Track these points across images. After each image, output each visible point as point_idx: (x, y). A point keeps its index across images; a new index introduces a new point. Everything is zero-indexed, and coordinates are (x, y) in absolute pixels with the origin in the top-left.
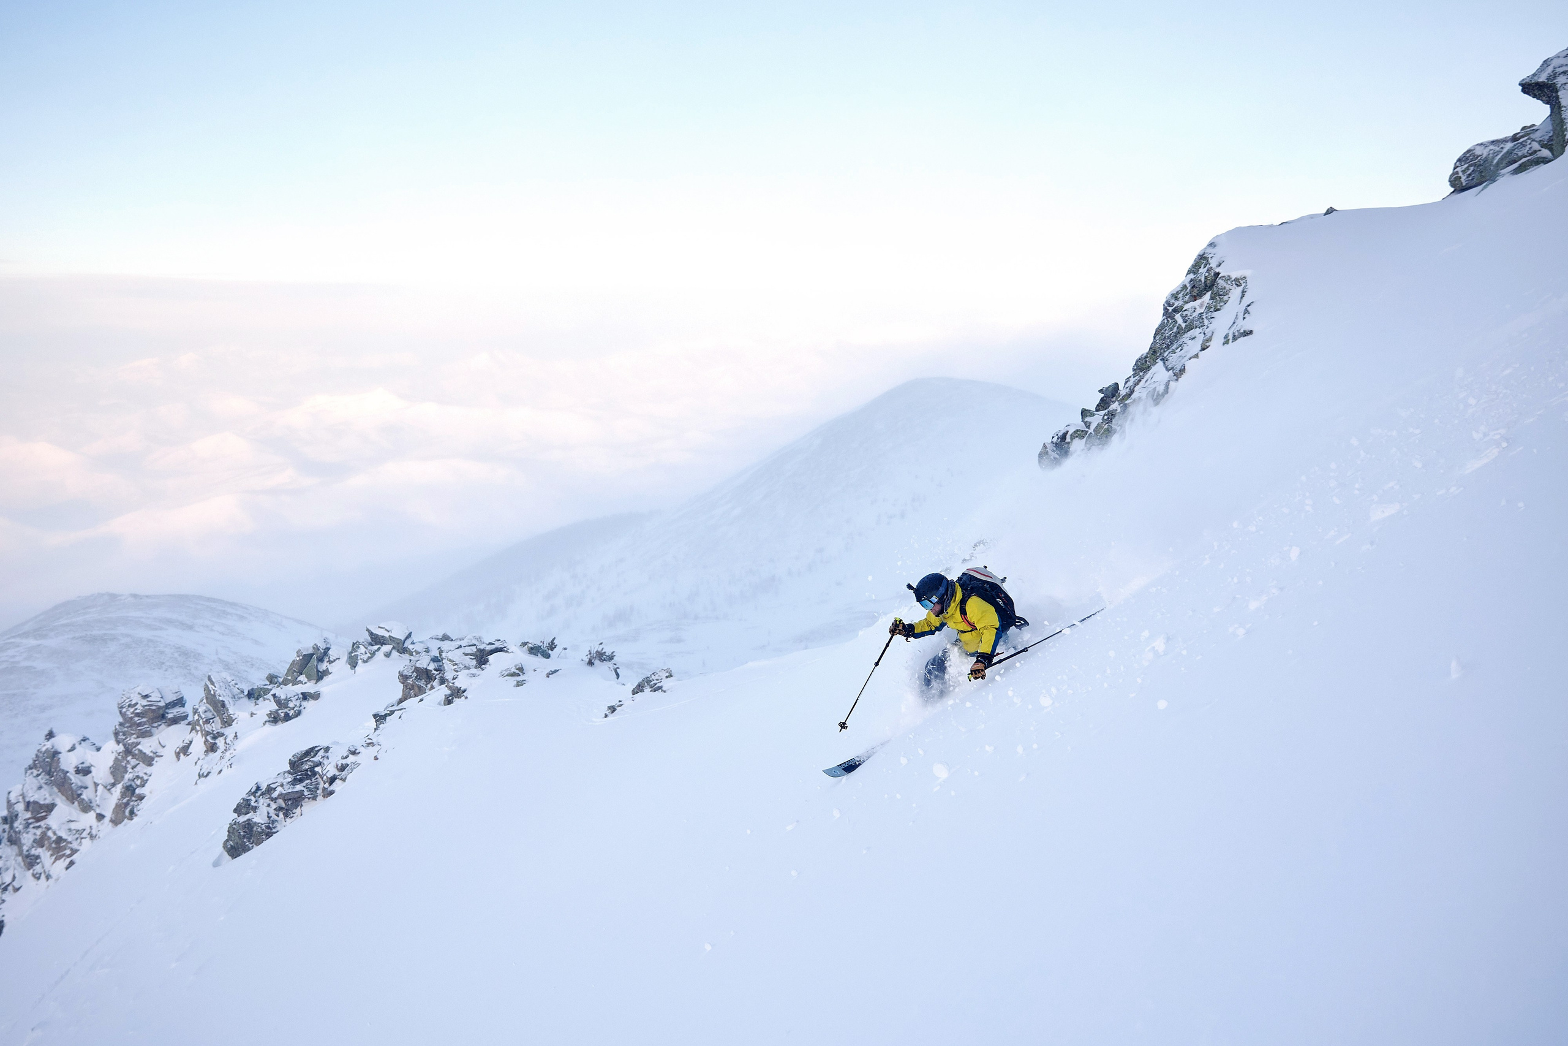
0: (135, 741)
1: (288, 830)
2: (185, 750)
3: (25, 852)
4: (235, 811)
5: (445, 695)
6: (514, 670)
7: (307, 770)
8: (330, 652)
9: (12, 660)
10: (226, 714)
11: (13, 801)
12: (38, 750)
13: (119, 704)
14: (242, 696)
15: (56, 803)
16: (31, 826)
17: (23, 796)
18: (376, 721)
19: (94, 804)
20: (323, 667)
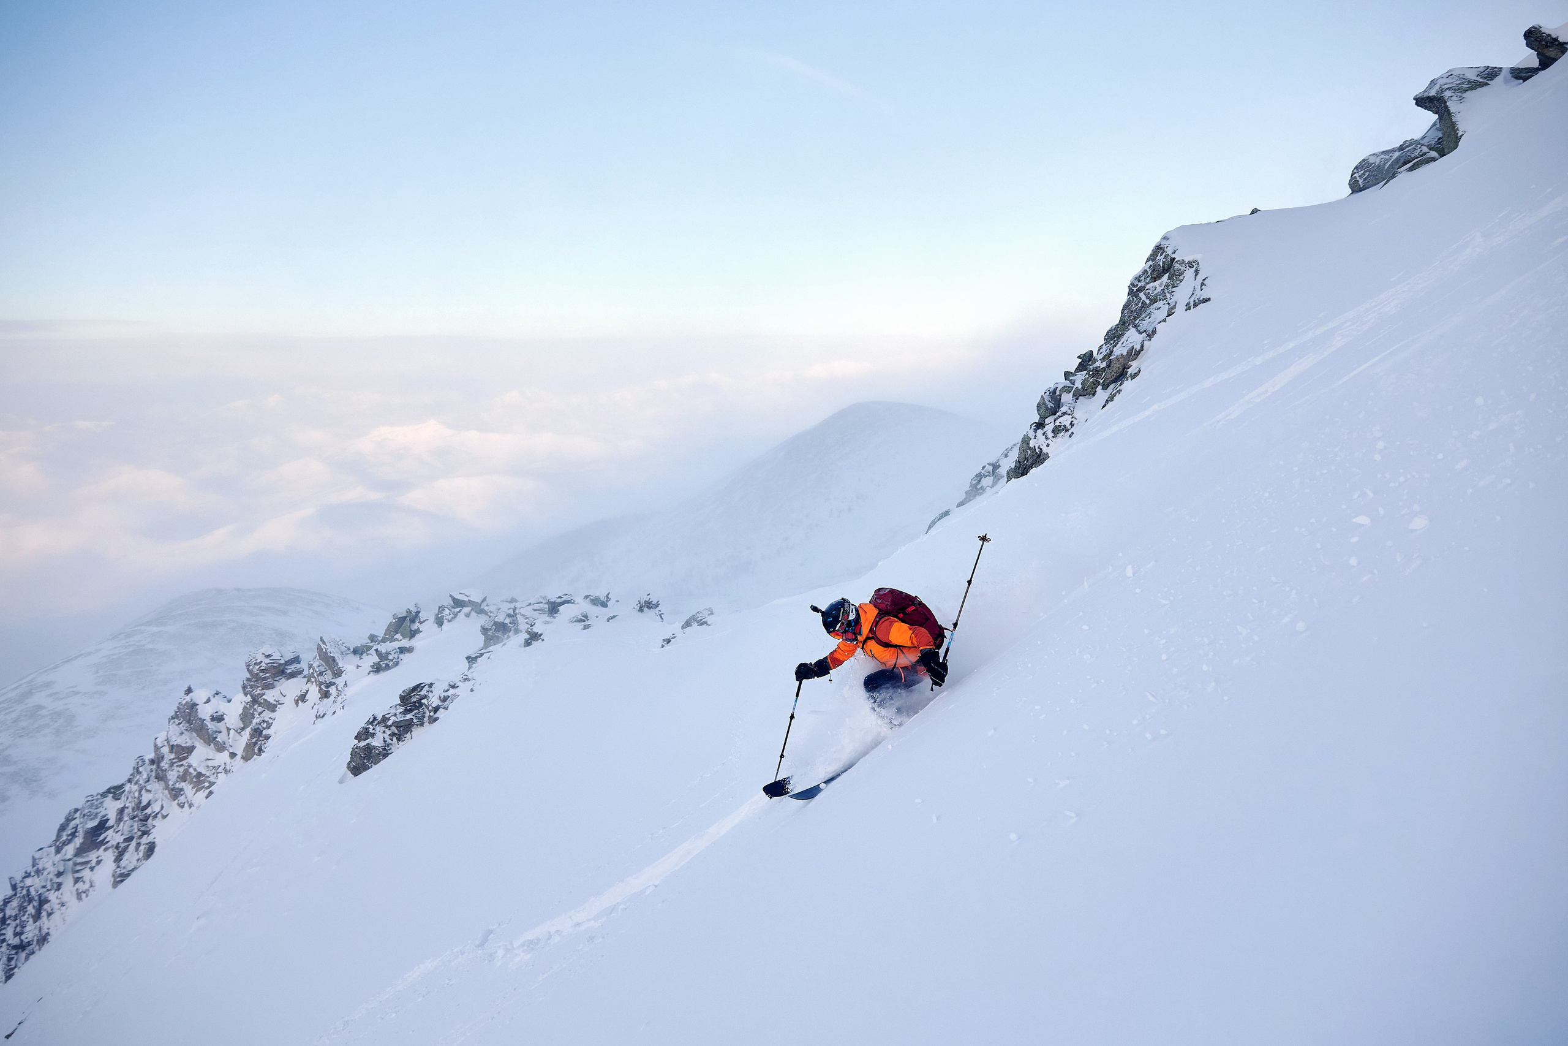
0: (261, 692)
1: (401, 751)
2: (302, 698)
3: (171, 786)
4: (356, 738)
5: (525, 639)
6: (580, 617)
7: (415, 702)
8: (420, 615)
9: (137, 644)
10: (336, 668)
11: (160, 745)
12: (179, 703)
13: (246, 663)
14: (349, 652)
15: (195, 745)
16: (175, 765)
17: (168, 740)
18: (469, 663)
19: (227, 745)
20: (415, 627)
